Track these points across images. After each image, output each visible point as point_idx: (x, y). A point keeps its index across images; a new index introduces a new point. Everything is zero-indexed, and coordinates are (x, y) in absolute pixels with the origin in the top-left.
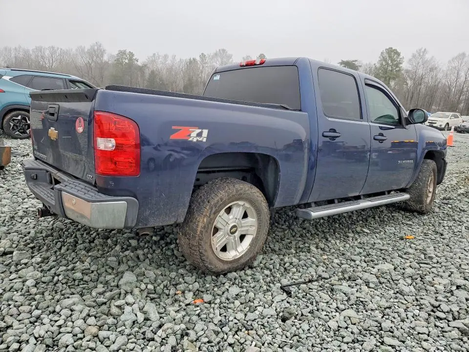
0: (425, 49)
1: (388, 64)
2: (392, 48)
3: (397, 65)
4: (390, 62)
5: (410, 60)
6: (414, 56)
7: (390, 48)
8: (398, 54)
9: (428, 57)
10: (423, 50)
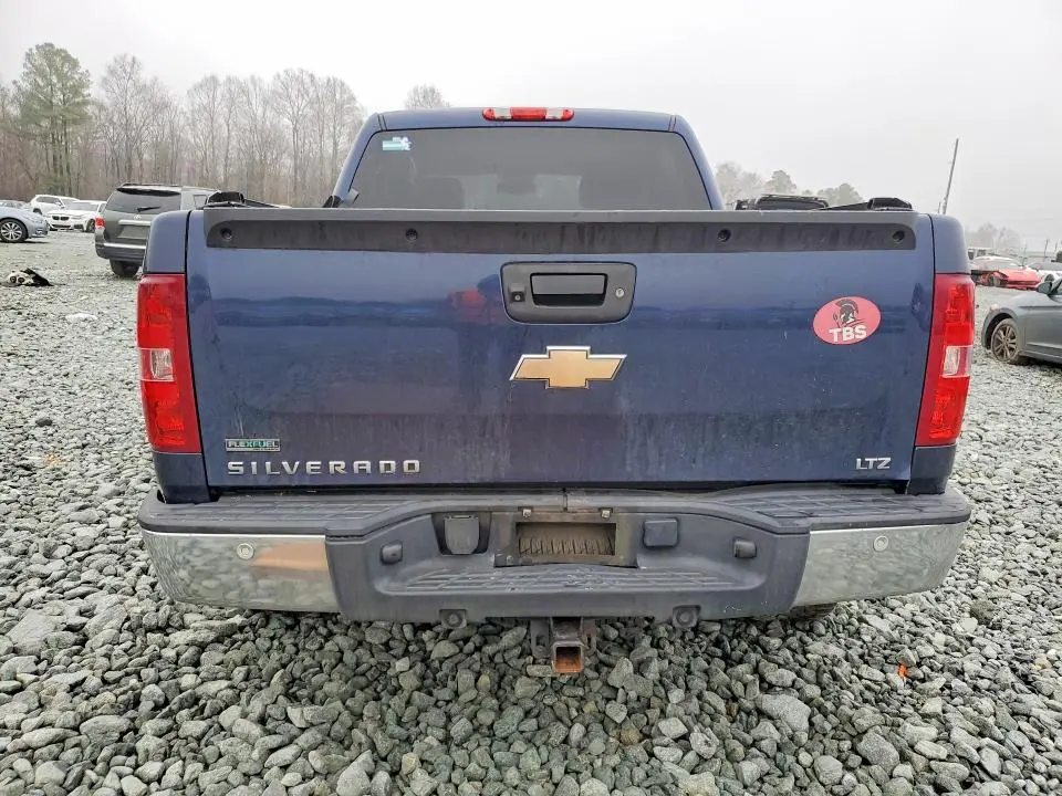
0: (134, 59)
1: (50, 84)
2: (51, 45)
3: (76, 90)
4: (55, 81)
5: (105, 81)
6: (112, 72)
7: (47, 45)
8: (74, 64)
9: (145, 76)
10: (129, 59)
